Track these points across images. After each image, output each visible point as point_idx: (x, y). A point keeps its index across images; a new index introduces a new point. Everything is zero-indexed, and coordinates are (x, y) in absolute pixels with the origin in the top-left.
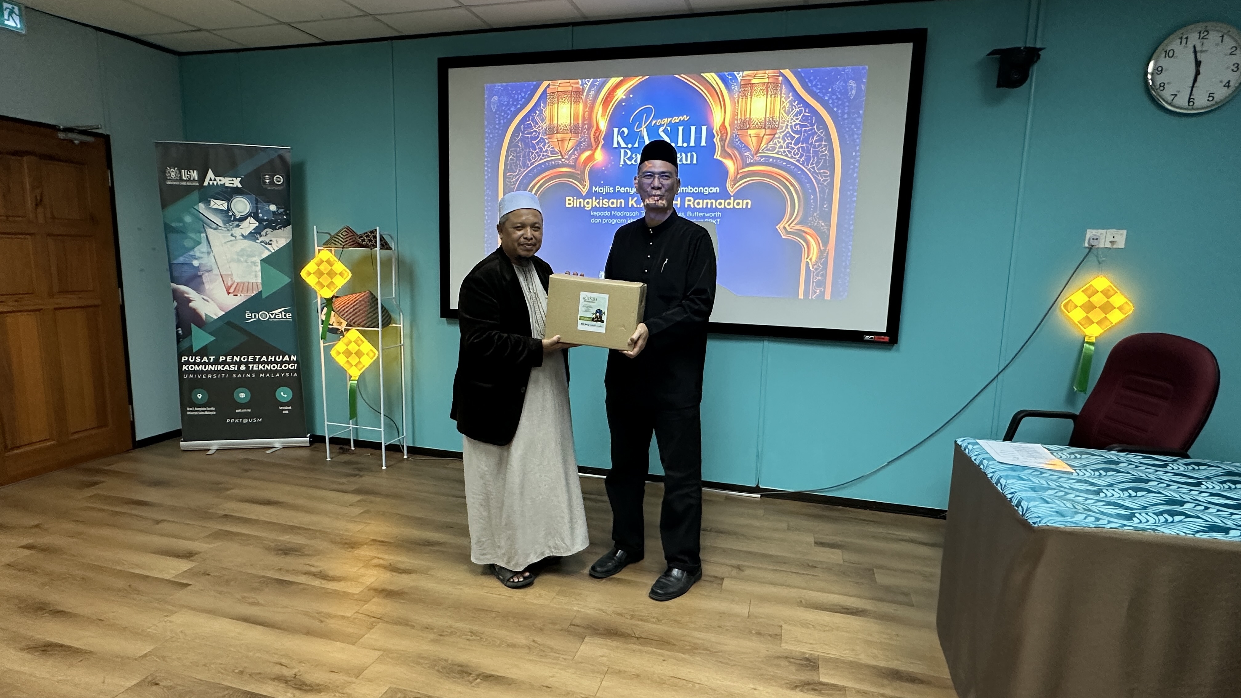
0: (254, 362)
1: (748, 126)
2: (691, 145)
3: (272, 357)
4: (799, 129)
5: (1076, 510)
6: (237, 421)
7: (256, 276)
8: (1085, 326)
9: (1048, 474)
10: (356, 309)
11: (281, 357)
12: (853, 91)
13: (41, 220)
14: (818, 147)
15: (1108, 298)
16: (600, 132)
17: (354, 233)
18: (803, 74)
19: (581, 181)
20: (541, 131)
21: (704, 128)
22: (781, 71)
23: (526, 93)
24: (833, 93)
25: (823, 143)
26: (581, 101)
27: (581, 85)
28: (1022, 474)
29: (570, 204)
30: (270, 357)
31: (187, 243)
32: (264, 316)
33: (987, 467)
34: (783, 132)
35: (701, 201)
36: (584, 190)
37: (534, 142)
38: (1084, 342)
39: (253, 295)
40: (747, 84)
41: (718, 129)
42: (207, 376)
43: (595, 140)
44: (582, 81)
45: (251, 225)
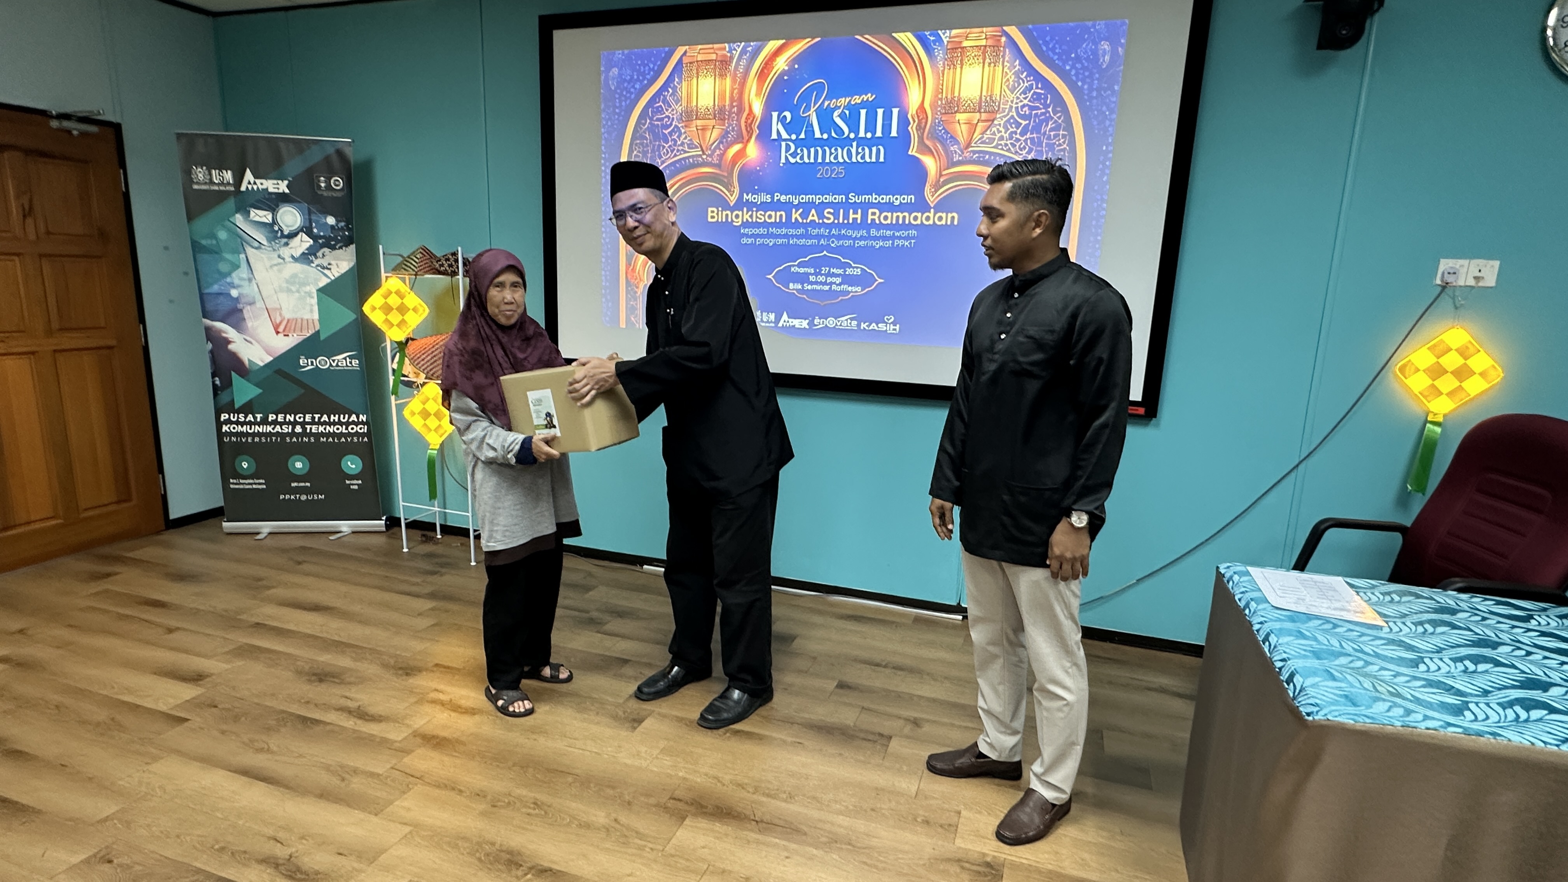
0: (313, 423)
1: (956, 109)
2: (876, 136)
3: (335, 416)
4: (1027, 113)
5: (1378, 695)
6: (292, 497)
7: (312, 311)
8: (1429, 398)
9: (1345, 629)
10: (435, 356)
11: (347, 416)
12: (1106, 57)
13: (32, 236)
14: (1054, 139)
15: (1466, 359)
16: (754, 118)
17: (432, 256)
18: (1035, 33)
19: (728, 185)
20: (675, 117)
21: (895, 111)
22: (1005, 28)
23: (654, 65)
24: (1078, 59)
25: (1061, 132)
26: (728, 75)
27: (728, 52)
28: (1303, 628)
29: (713, 217)
30: (332, 416)
31: (223, 267)
32: (323, 362)
33: (1254, 613)
34: (1005, 116)
35: (889, 215)
36: (732, 198)
37: (666, 132)
38: (1426, 422)
39: (308, 335)
40: (956, 48)
41: (914, 112)
42: (253, 439)
43: (747, 129)
44: (730, 47)
45: (303, 243)
